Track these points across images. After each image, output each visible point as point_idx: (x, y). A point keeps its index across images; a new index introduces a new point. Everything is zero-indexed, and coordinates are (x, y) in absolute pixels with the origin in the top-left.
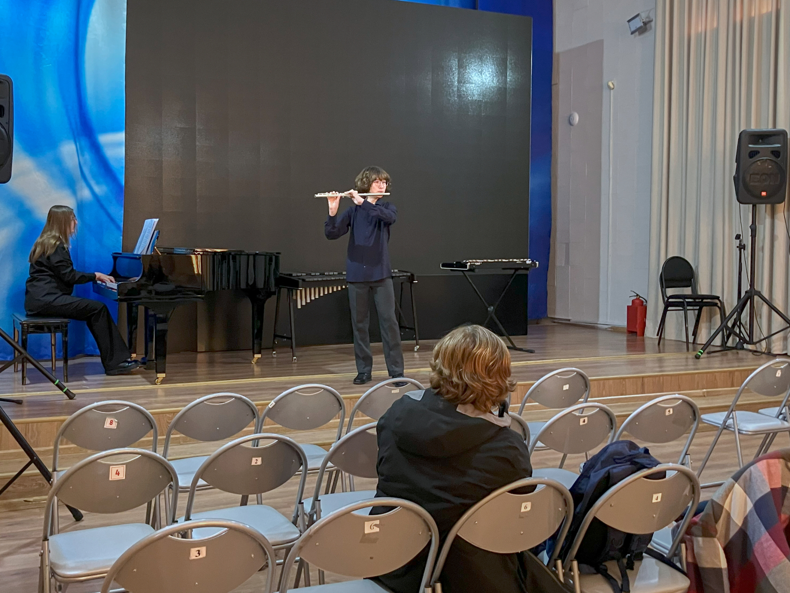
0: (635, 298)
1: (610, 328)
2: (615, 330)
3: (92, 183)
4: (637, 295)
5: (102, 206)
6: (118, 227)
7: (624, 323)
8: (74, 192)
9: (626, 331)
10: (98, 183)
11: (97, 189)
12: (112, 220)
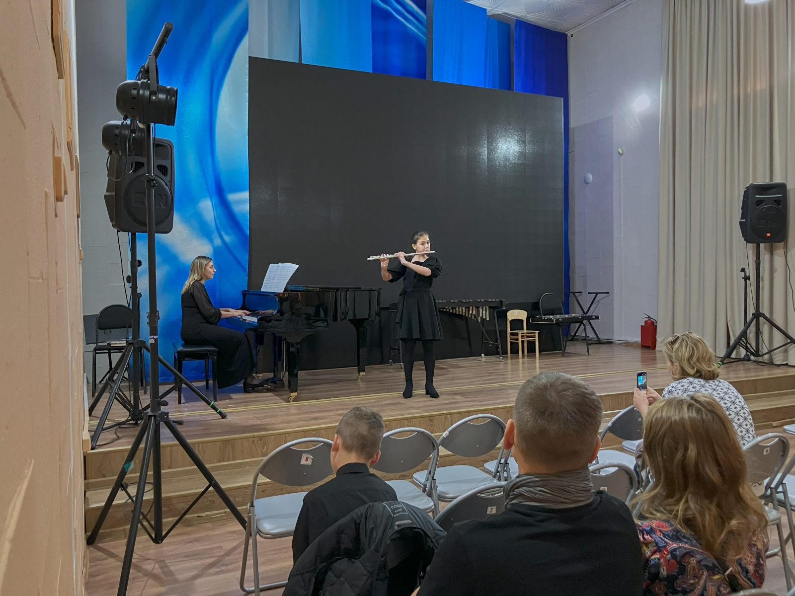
0: (647, 319)
1: (624, 343)
2: (628, 344)
3: (223, 233)
4: (649, 317)
5: (231, 252)
6: (244, 269)
7: (638, 339)
8: (211, 241)
9: (640, 346)
10: (227, 234)
11: (227, 238)
12: (240, 263)
